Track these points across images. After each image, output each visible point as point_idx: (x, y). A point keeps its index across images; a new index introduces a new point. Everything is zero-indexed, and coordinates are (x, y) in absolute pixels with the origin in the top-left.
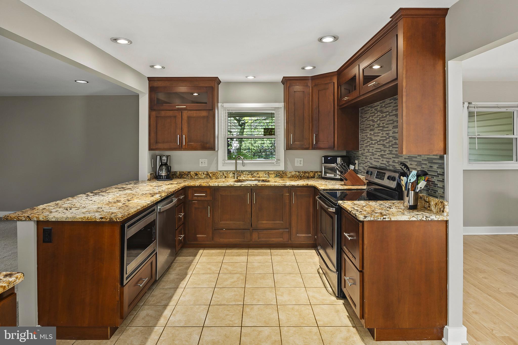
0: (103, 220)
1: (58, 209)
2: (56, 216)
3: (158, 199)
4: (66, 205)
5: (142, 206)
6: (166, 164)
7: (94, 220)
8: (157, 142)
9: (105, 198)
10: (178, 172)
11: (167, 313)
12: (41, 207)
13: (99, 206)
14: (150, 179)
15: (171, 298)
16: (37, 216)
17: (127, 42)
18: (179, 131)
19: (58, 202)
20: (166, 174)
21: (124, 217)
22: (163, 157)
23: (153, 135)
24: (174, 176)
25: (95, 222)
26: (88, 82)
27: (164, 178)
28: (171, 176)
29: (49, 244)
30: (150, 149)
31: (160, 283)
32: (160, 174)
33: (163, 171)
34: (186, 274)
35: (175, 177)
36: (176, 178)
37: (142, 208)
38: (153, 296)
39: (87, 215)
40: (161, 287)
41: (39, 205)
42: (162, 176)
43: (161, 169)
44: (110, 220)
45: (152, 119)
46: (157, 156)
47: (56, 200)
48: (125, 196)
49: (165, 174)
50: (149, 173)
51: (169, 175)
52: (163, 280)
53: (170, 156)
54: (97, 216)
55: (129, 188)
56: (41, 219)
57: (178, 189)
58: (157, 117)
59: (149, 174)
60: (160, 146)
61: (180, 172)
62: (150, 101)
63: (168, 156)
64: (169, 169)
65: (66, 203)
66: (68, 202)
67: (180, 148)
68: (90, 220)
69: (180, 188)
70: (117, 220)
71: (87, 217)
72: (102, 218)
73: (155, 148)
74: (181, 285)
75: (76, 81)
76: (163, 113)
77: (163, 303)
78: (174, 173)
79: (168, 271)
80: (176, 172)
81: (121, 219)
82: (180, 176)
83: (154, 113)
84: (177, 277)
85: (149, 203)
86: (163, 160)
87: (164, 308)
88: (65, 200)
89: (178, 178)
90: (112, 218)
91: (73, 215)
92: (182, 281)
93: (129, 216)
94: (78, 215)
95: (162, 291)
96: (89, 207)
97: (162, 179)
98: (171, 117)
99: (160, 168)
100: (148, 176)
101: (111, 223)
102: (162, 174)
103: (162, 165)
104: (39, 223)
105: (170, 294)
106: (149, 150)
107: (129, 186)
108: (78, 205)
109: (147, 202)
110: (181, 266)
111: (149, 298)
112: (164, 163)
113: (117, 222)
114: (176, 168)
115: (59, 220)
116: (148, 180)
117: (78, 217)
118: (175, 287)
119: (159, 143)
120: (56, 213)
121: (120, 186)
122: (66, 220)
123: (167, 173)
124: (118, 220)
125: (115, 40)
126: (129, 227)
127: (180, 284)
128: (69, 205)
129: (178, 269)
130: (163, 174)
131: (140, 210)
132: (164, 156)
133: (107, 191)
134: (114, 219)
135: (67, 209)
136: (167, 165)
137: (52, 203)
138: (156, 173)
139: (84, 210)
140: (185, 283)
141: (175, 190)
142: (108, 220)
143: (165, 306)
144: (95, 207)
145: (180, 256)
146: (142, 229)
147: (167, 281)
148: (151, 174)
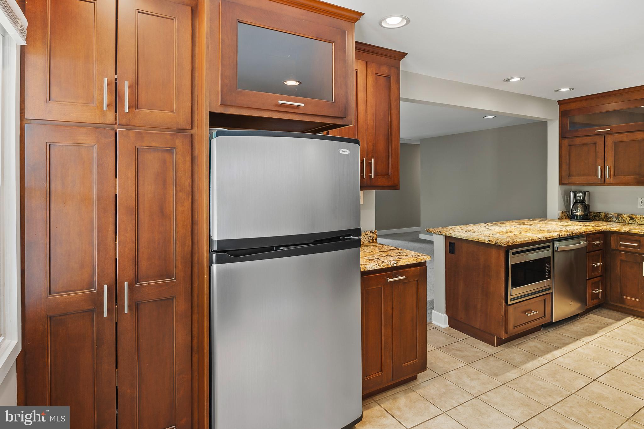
0: (490, 243)
1: (460, 230)
2: (457, 234)
3: (554, 237)
4: (467, 229)
5: (531, 239)
6: (582, 202)
7: (483, 242)
8: (569, 176)
9: (501, 228)
10: (602, 213)
11: (557, 353)
12: (450, 227)
13: (492, 233)
14: (561, 218)
15: (567, 344)
16: (445, 232)
17: (520, 79)
18: (600, 161)
19: (462, 226)
20: (582, 214)
21: (508, 243)
22: (578, 193)
23: (565, 167)
24: (596, 217)
25: (484, 243)
26: (495, 116)
27: (580, 218)
28: (588, 216)
29: (453, 255)
30: (561, 183)
31: (559, 329)
32: (574, 213)
33: (578, 210)
34: (596, 332)
35: (597, 219)
36: (599, 220)
37: (530, 240)
38: (547, 336)
39: (480, 237)
40: (558, 332)
41: (448, 226)
42: (577, 216)
43: (574, 208)
44: (496, 243)
45: (563, 148)
46: (571, 191)
47: (461, 225)
48: (520, 229)
49: (580, 214)
50: (560, 211)
51: (587, 215)
52: (563, 327)
53: (589, 192)
54: (486, 240)
55: (530, 223)
56: (448, 235)
57: (590, 231)
58: (569, 145)
59: (560, 213)
60: (575, 179)
61: (605, 213)
62: (560, 128)
63: (585, 192)
64: (586, 208)
65: (467, 227)
66: (469, 227)
67: (604, 182)
68: (480, 241)
69: (593, 231)
70: (501, 244)
71: (478, 238)
72: (489, 241)
73: (568, 182)
74: (583, 339)
75: (484, 117)
76: (578, 141)
77: (556, 345)
78: (596, 214)
79: (574, 323)
80: (600, 213)
81: (505, 244)
82: (605, 218)
83: (566, 142)
84: (583, 331)
85: (540, 237)
86: (578, 196)
87: (555, 348)
88: (468, 225)
89: (603, 221)
90: (497, 242)
91: (468, 235)
92: (586, 336)
93: (513, 244)
94: (473, 236)
95: (559, 336)
96: (483, 233)
97: (577, 219)
98: (588, 144)
99: (574, 206)
100: (558, 214)
101: (496, 246)
102: (576, 213)
103: (576, 203)
104: (446, 237)
105: (567, 342)
106: (560, 185)
107: (531, 222)
108: (476, 230)
109: (538, 237)
110: (592, 323)
111: (542, 335)
112: (580, 200)
113: (501, 246)
114: (598, 207)
115: (459, 237)
116: (558, 219)
117: (472, 237)
118: (576, 338)
119: (573, 176)
120: (458, 233)
121: (522, 221)
122: (464, 238)
123: (584, 213)
124: (503, 245)
125: (508, 80)
126: (513, 253)
127: (583, 337)
128: (469, 229)
129: (586, 325)
130: (578, 214)
131: (528, 242)
132: (581, 192)
133: (506, 224)
134: (499, 243)
135: (466, 231)
136: (584, 203)
137: (457, 226)
138: (569, 211)
139: (478, 234)
140: (590, 339)
141: (584, 232)
142: (494, 243)
143: (557, 348)
144: (488, 233)
145: (595, 315)
146: (530, 261)
147: (568, 330)
148: (563, 213)
